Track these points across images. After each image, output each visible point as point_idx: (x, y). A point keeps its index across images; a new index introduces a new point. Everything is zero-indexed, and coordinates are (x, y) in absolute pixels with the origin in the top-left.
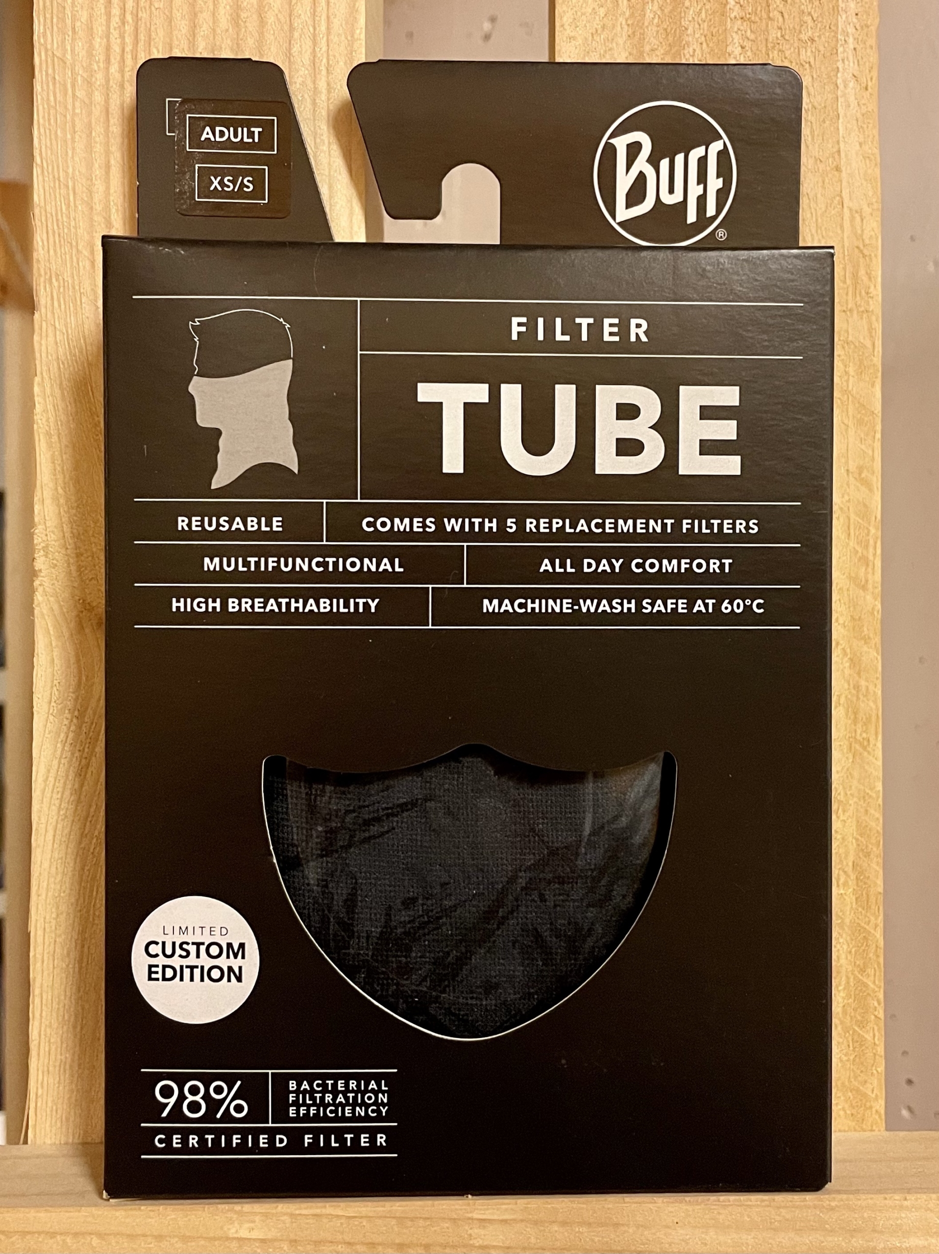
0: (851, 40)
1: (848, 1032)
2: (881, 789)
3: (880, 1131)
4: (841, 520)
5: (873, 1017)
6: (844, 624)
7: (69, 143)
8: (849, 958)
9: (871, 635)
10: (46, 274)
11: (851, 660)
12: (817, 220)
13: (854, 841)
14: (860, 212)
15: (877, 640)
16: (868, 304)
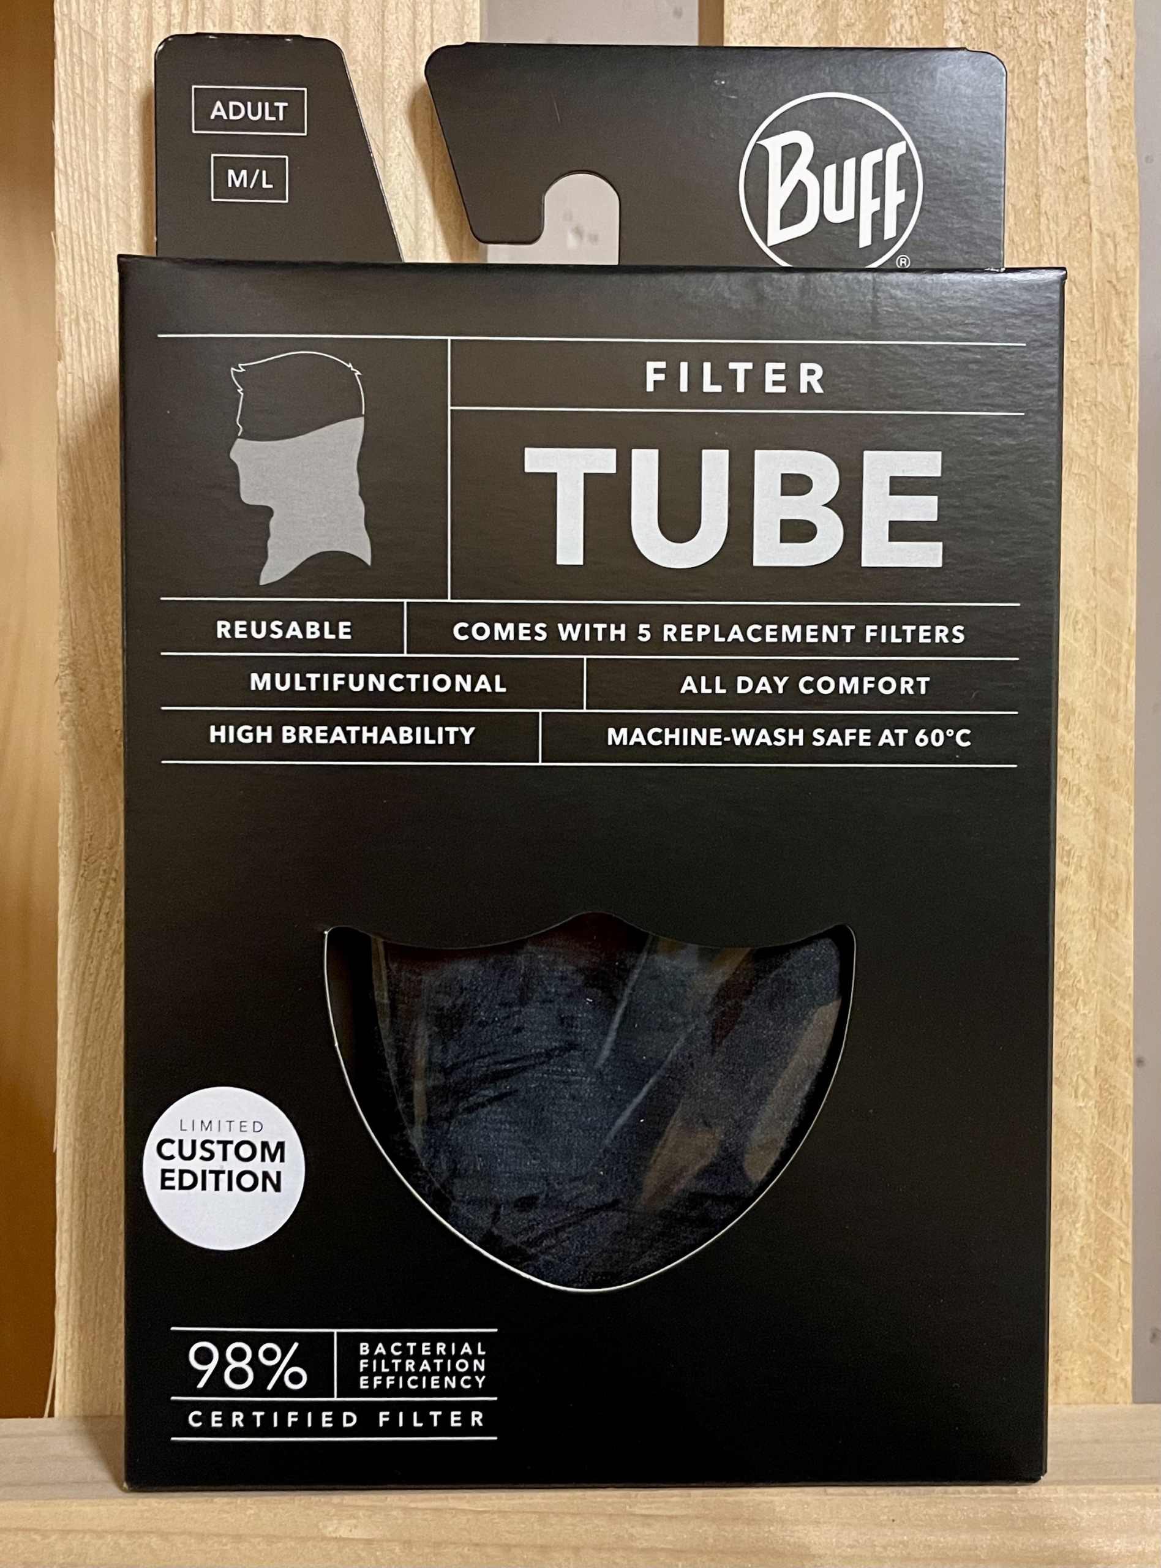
0: (1102, 15)
1: (1088, 1280)
2: (1132, 975)
3: (1125, 1403)
4: (1086, 631)
5: (1118, 1261)
6: (1087, 765)
7: (101, 142)
8: (1089, 1187)
9: (1123, 780)
10: (71, 312)
11: (1097, 810)
12: (1058, 246)
13: (1097, 1040)
14: (1113, 236)
15: (1130, 786)
16: (1122, 355)
